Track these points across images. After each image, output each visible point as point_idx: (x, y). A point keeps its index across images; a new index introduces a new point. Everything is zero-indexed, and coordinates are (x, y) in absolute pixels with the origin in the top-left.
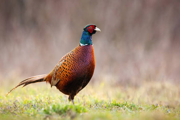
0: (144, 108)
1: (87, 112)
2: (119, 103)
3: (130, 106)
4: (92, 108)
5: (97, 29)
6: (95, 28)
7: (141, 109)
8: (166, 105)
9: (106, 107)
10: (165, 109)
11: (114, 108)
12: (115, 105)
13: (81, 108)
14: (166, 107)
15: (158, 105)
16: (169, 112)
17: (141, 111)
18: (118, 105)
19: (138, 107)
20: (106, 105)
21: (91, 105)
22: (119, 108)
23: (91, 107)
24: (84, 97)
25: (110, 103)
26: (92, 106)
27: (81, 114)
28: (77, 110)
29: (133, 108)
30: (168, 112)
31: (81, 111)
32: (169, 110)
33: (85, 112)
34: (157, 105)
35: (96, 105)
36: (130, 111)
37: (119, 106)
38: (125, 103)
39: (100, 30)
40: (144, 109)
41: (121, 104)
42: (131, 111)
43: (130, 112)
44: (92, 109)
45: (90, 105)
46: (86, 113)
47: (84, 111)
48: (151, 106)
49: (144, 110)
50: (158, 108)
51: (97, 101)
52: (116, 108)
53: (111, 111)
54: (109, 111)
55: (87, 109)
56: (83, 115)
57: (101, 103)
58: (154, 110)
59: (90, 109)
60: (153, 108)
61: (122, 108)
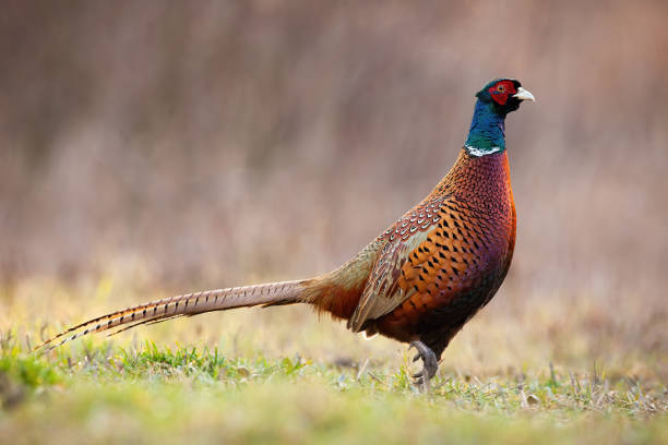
0: (256, 370)
1: (60, 382)
2: (169, 351)
3: (206, 364)
4: (73, 368)
5: (522, 93)
6: (517, 91)
7: (244, 372)
8: (330, 358)
9: (121, 367)
10: (329, 373)
11: (150, 370)
12: (156, 359)
13: (38, 370)
14: (330, 367)
15: (303, 361)
16: (341, 385)
17: (244, 380)
18: (163, 360)
19: (235, 368)
20: (122, 358)
21: (69, 360)
22: (171, 369)
23: (70, 366)
24: (45, 331)
25: (135, 352)
26: (73, 362)
27: (40, 390)
28: (24, 375)
29: (216, 369)
30: (337, 384)
31: (39, 380)
32: (340, 376)
33: (52, 383)
34: (300, 358)
35: (90, 359)
36: (206, 379)
37: (168, 363)
38: (190, 353)
39: (532, 97)
40: (254, 371)
41: (175, 355)
42: (211, 381)
43: (208, 386)
44: (72, 372)
45: (66, 360)
46: (58, 388)
47: (49, 379)
48: (280, 362)
49: (256, 377)
50: (302, 370)
51: (91, 344)
52: (160, 370)
53: (143, 381)
54: (134, 381)
55: (58, 373)
56: (45, 393)
57: (103, 352)
58: (290, 376)
59: (65, 373)
60: (285, 370)
61: (178, 370)
